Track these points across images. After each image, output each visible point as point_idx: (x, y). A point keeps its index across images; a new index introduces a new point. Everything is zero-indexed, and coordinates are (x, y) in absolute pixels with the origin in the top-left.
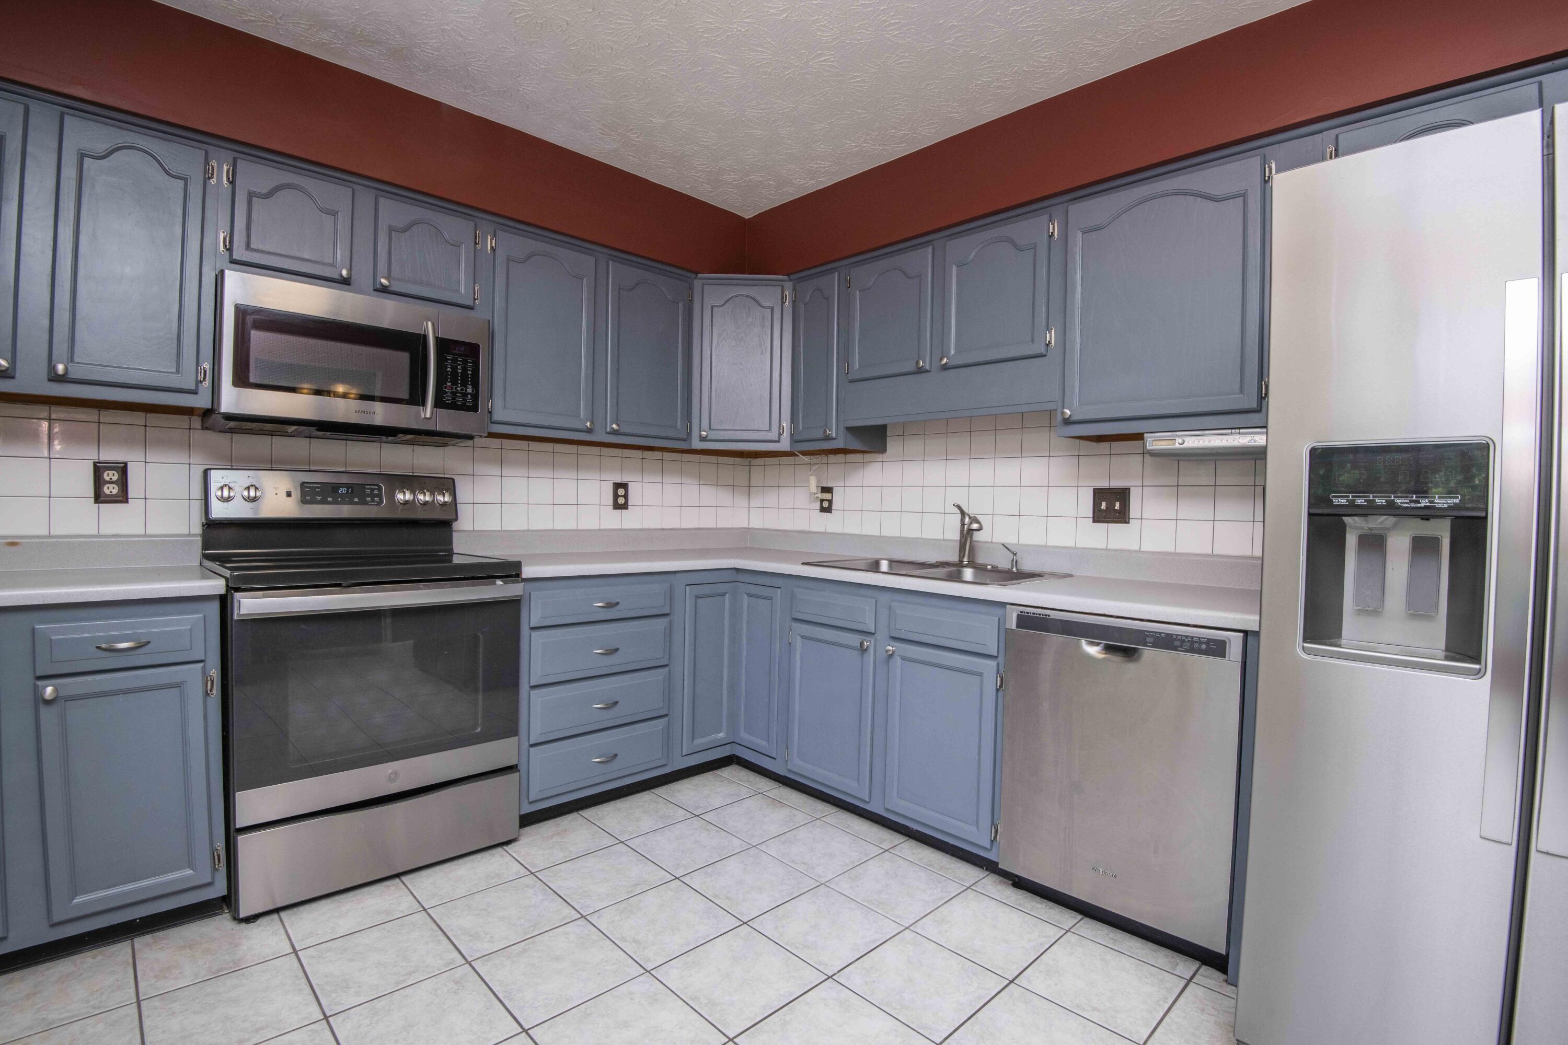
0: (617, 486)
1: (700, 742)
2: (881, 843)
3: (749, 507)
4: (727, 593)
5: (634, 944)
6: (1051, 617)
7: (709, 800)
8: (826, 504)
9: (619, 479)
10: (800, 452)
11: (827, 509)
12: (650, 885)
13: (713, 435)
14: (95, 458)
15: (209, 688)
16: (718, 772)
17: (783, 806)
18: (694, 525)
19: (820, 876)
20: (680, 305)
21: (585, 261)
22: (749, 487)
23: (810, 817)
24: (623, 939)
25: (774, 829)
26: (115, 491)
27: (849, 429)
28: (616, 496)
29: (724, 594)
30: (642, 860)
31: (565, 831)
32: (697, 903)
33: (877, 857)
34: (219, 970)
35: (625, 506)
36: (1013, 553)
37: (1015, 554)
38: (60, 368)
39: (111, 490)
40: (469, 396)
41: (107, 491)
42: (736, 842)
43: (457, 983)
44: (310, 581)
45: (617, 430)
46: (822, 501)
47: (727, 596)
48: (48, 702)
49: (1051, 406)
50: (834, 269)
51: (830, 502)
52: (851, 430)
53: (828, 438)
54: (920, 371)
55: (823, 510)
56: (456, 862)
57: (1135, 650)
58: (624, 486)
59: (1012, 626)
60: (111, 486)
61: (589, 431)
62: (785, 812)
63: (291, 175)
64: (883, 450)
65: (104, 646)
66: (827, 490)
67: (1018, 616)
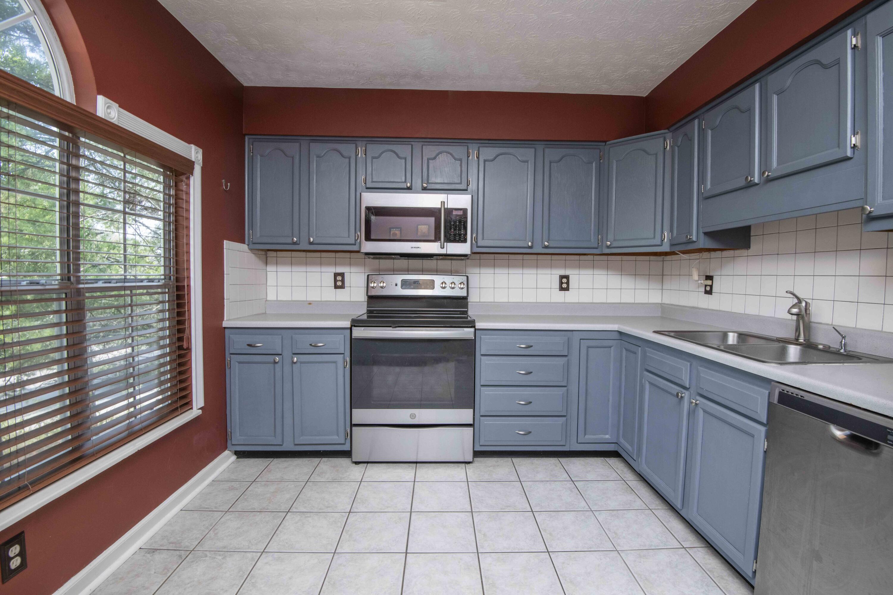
0: (562, 277)
1: (590, 437)
2: (684, 541)
3: (662, 289)
4: (612, 346)
5: (483, 536)
6: (805, 398)
7: (587, 474)
8: (708, 288)
9: (563, 272)
10: (679, 251)
11: (709, 292)
12: (515, 509)
13: (615, 244)
14: (334, 271)
15: (345, 365)
16: (607, 459)
17: (631, 493)
18: (617, 301)
19: (619, 545)
20: (594, 165)
21: (527, 153)
22: (663, 275)
23: (645, 506)
24: (480, 531)
25: (613, 505)
26: (340, 284)
27: (706, 234)
28: (561, 283)
29: (610, 347)
30: (522, 495)
31: (498, 466)
32: (531, 528)
33: (672, 550)
34: (335, 480)
35: (567, 289)
36: (842, 335)
37: (844, 337)
38: (312, 239)
39: (339, 283)
40: (462, 235)
41: (338, 284)
42: (583, 504)
43: (400, 519)
44: (373, 324)
45: (548, 246)
46: (706, 286)
47: (612, 348)
48: (295, 363)
49: (858, 204)
50: (694, 119)
51: (711, 286)
52: (709, 234)
53: (691, 242)
54: (751, 185)
55: (706, 292)
56: (442, 464)
57: (877, 446)
58: (567, 277)
59: (774, 400)
60: (339, 282)
61: (531, 247)
62: (631, 497)
63: (386, 146)
64: (747, 246)
65: (313, 344)
66: (709, 278)
67: (780, 393)
